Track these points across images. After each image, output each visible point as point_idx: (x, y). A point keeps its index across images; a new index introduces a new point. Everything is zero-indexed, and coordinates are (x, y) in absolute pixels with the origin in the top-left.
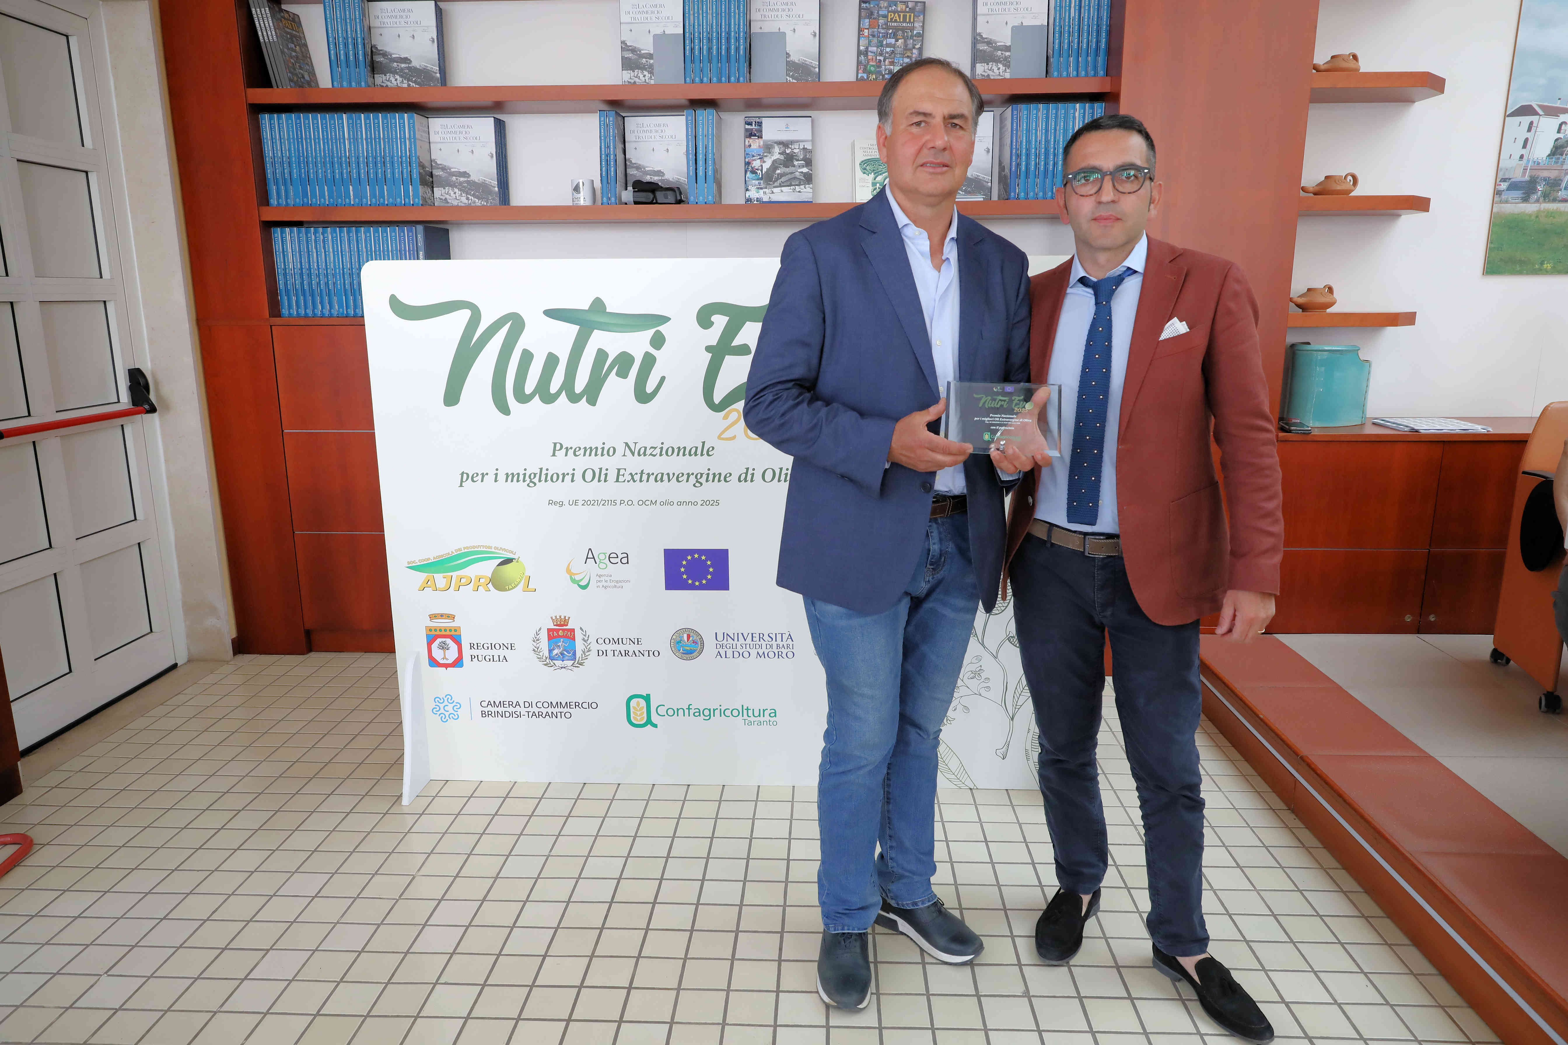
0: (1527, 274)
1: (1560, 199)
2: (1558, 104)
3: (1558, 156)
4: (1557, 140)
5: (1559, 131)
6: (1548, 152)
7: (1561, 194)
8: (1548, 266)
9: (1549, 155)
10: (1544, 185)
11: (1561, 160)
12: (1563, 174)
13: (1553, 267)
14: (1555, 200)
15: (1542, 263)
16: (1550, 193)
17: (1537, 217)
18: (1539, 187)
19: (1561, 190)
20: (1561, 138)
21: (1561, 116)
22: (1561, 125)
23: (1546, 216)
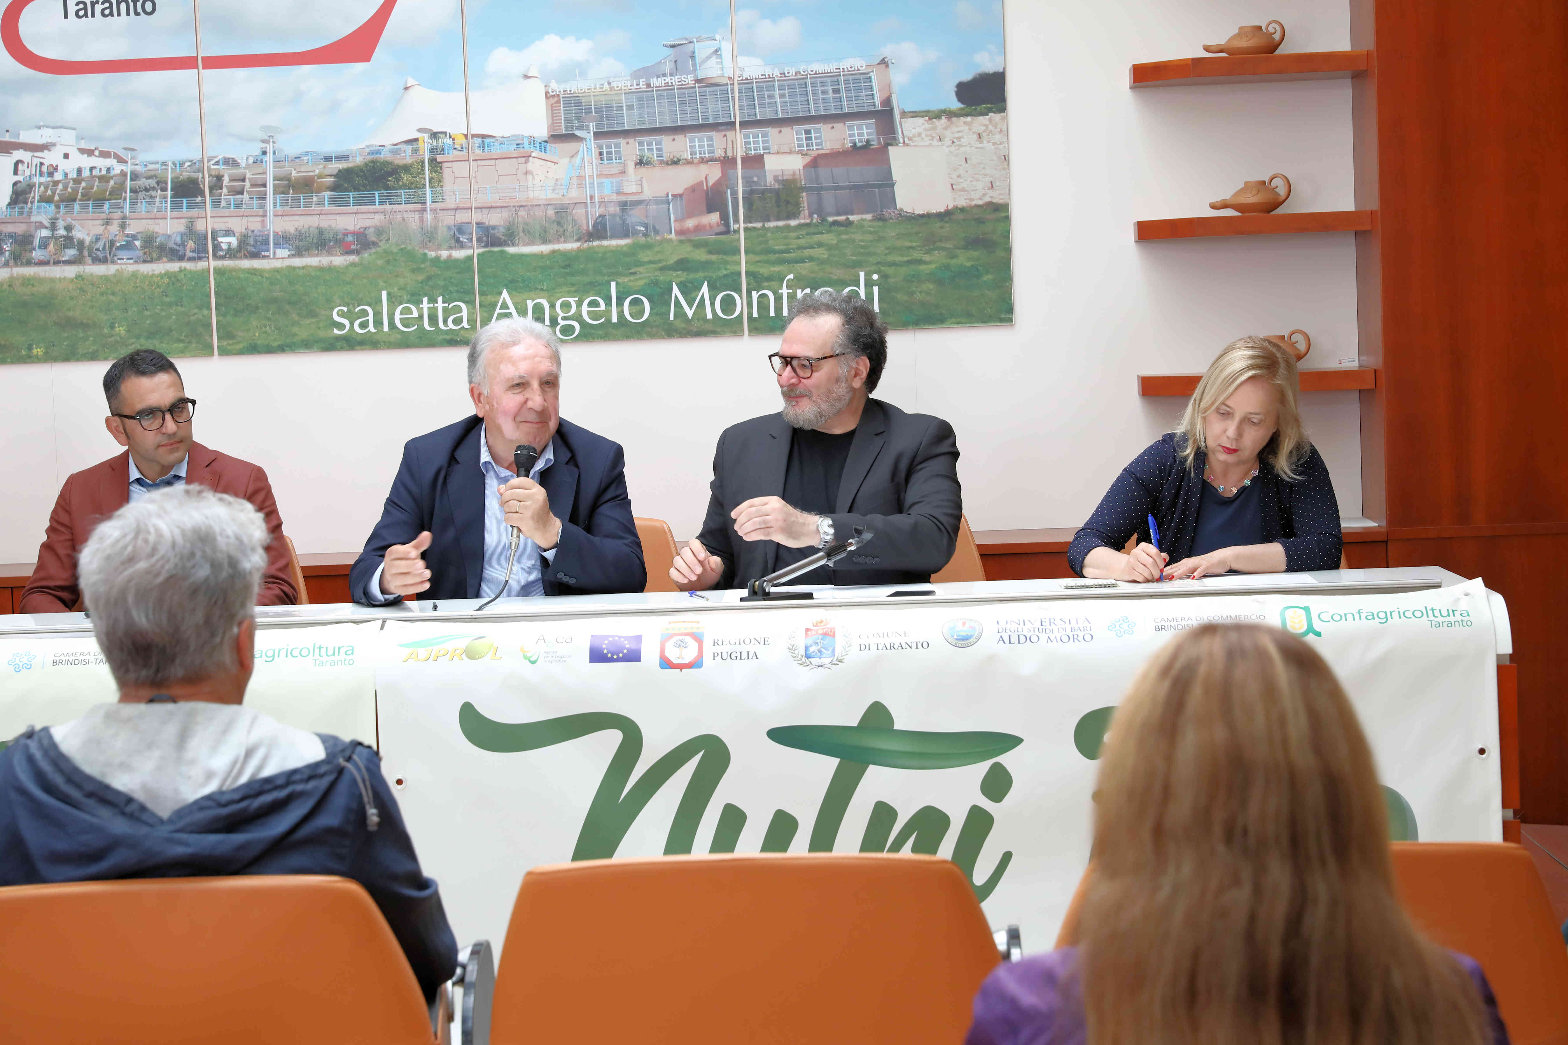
0: (12, 363)
1: (36, 261)
2: (7, 138)
3: (21, 205)
4: (15, 184)
5: (16, 172)
6: (8, 200)
7: (36, 255)
8: (38, 351)
9: (9, 204)
10: (11, 243)
11: (26, 210)
12: (33, 229)
13: (46, 353)
14: (29, 263)
15: (30, 348)
16: (20, 254)
17: (10, 286)
18: (5, 247)
19: (34, 249)
20: (20, 182)
21: (15, 152)
22: (16, 165)
23: (23, 284)
